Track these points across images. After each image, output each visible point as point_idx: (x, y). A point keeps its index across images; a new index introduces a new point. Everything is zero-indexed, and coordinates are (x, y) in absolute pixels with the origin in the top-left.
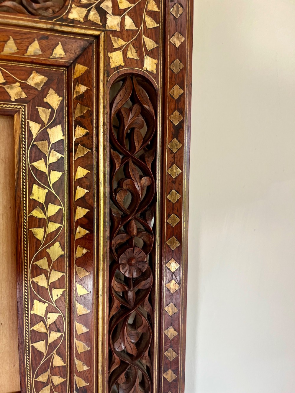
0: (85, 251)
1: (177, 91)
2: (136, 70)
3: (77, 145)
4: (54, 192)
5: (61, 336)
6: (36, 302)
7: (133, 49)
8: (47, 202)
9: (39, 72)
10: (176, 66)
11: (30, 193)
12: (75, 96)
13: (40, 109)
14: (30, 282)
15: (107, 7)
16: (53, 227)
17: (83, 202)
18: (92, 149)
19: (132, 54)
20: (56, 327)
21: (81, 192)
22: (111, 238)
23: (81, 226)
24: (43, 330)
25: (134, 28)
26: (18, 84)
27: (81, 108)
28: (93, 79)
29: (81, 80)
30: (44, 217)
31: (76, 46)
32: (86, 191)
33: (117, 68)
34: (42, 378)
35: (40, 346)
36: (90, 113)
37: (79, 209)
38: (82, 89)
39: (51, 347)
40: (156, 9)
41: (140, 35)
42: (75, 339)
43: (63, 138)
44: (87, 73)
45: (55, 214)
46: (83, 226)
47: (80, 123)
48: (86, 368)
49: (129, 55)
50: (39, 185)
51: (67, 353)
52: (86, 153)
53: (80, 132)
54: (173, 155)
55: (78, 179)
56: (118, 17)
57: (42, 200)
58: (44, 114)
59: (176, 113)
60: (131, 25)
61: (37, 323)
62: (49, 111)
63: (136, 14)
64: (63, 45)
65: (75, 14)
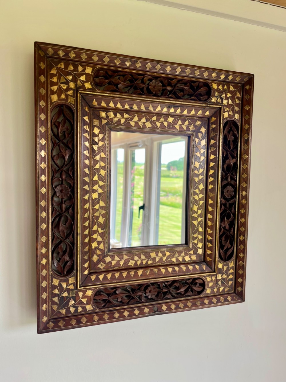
0: (213, 186)
1: (247, 127)
2: (232, 119)
3: (211, 147)
4: (202, 164)
5: (202, 220)
6: (194, 205)
7: (231, 111)
8: (199, 168)
9: (199, 120)
10: (247, 117)
11: (194, 164)
12: (211, 129)
13: (199, 134)
14: (193, 198)
15: (223, 97)
16: (201, 177)
17: (212, 168)
18: (217, 148)
19: (231, 113)
20: (200, 216)
21: (212, 164)
22: (222, 182)
24: (196, 216)
25: (232, 103)
26: (193, 125)
27: (213, 133)
28: (218, 123)
29: (214, 123)
30: (198, 173)
31: (213, 111)
32: (214, 164)
33: (226, 118)
34: (195, 236)
35: (195, 222)
36: (217, 135)
37: (211, 170)
38: (214, 126)
39: (199, 223)
40: (239, 96)
41: (234, 106)
42: (208, 221)
43: (205, 144)
44: (216, 120)
45: (201, 173)
46: (212, 177)
47: (212, 139)
48: (211, 232)
49: (230, 113)
50: (197, 161)
51: (204, 227)
52: (214, 149)
53: (212, 142)
54: (244, 150)
55: (211, 160)
56: (227, 100)
58: (200, 135)
59: (246, 135)
60: (231, 103)
61: (194, 213)
62: (201, 134)
63: (233, 98)
64: (209, 111)
65: (213, 100)
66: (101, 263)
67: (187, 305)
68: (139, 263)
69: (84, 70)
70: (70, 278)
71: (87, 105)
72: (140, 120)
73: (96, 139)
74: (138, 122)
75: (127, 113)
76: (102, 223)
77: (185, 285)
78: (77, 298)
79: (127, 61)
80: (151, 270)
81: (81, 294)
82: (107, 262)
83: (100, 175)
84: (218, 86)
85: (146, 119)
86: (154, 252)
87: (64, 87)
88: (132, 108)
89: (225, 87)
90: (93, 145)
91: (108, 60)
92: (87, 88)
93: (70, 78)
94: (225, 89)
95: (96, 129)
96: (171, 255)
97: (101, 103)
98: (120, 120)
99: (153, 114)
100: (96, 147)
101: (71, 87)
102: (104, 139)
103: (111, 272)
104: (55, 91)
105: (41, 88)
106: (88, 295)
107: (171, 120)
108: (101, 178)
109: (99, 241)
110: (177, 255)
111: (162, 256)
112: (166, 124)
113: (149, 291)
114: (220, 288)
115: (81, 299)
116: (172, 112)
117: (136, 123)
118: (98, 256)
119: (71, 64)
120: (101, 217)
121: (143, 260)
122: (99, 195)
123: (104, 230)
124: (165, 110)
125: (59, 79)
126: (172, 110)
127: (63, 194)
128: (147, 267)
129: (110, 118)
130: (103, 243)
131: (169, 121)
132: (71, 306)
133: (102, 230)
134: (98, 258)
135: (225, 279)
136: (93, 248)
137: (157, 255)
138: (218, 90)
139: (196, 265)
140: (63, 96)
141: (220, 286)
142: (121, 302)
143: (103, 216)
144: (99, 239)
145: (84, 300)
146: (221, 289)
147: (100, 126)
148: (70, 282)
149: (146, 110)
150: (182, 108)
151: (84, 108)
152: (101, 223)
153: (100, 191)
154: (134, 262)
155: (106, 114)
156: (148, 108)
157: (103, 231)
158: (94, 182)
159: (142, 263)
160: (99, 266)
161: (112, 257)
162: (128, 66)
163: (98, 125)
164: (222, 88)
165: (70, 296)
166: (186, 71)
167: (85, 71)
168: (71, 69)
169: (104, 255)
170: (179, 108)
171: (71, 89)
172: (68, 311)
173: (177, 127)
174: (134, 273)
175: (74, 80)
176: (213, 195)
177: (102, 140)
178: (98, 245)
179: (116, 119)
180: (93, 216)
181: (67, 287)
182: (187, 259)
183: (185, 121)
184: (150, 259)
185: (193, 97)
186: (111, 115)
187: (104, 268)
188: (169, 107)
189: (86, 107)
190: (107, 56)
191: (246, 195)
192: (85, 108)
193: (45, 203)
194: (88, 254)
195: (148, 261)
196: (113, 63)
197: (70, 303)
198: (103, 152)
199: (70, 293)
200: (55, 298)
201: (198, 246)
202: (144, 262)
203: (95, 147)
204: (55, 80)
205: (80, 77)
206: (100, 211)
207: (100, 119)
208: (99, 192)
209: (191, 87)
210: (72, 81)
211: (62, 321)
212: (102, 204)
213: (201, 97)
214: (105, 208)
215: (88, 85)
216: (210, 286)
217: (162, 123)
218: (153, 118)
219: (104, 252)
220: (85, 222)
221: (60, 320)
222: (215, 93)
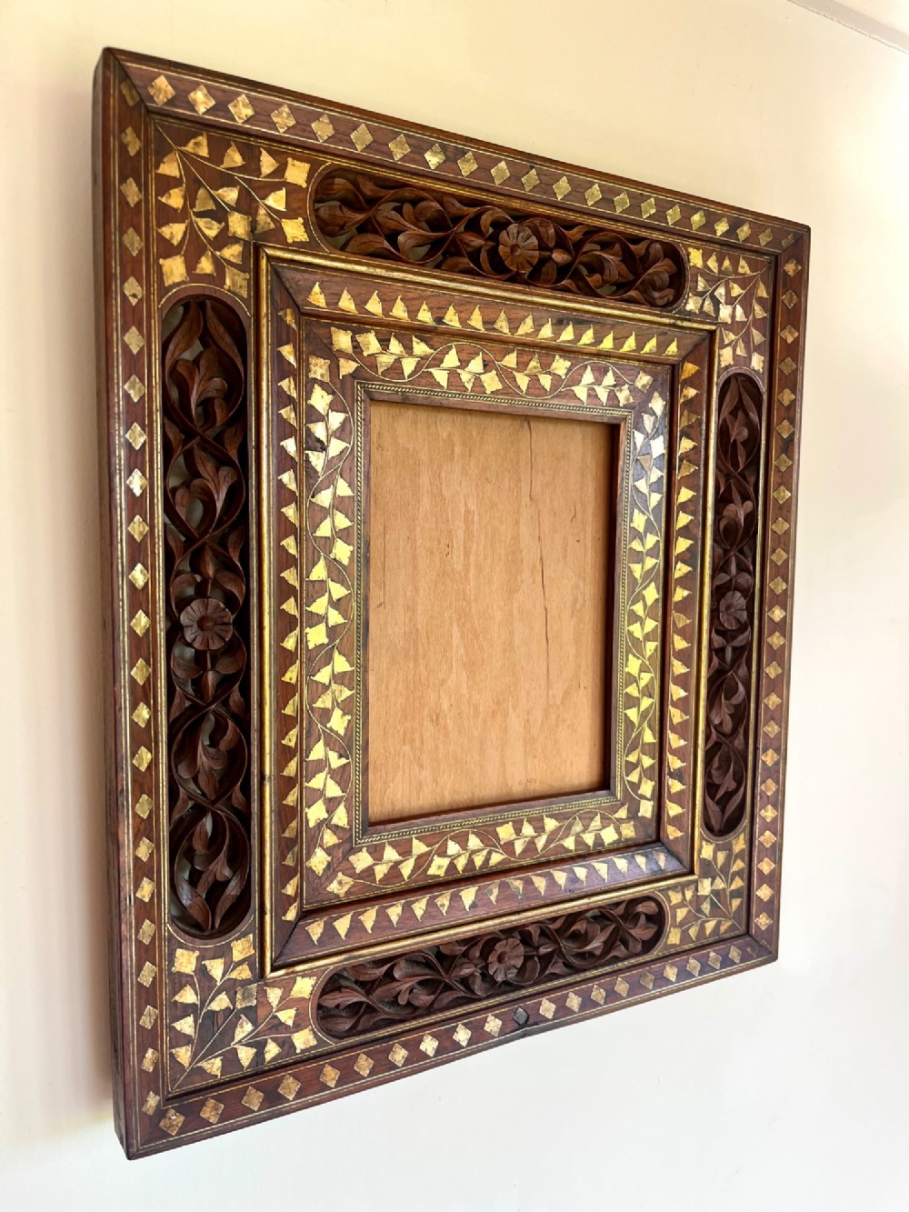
0: (686, 593)
1: (787, 397)
2: (744, 370)
3: (681, 460)
4: (652, 519)
5: (652, 704)
6: (631, 656)
7: (742, 345)
8: (646, 532)
9: (647, 372)
10: (786, 366)
11: (631, 521)
12: (681, 400)
13: (646, 417)
14: (626, 633)
15: (721, 295)
16: (649, 563)
17: (686, 532)
18: (699, 466)
19: (740, 351)
20: (647, 691)
21: (684, 519)
22: (713, 577)
23: (682, 562)
24: (636, 694)
25: (744, 319)
26: (627, 386)
27: (689, 415)
28: (704, 381)
29: (690, 382)
30: (642, 549)
31: (691, 340)
32: (690, 518)
33: (727, 367)
34: (633, 758)
35: (633, 714)
36: (699, 422)
37: (681, 540)
38: (691, 392)
39: (643, 716)
40: (765, 295)
41: (749, 328)
42: (670, 707)
43: (664, 452)
44: (698, 373)
45: (651, 548)
46: (685, 562)
47: (686, 434)
49: (738, 351)
50: (639, 510)
51: (657, 726)
52: (692, 470)
53: (686, 445)
54: (780, 475)
55: (681, 504)
56: (729, 306)
57: (641, 529)
58: (648, 422)
59: (786, 423)
60: (741, 317)
61: (631, 684)
62: (653, 418)
63: (746, 302)
64: (678, 341)
65: (692, 305)
66: (340, 874)
67: (615, 992)
68: (461, 864)
69: (280, 171)
70: (237, 939)
71: (291, 302)
72: (464, 363)
73: (319, 430)
74: (459, 371)
75: (422, 340)
76: (342, 732)
77: (607, 926)
78: (261, 1012)
79: (430, 146)
80: (504, 887)
81: (274, 995)
82: (358, 871)
83: (335, 559)
84: (706, 257)
85: (484, 361)
86: (508, 823)
87: (210, 228)
88: (439, 320)
89: (727, 263)
90: (309, 452)
91: (369, 138)
92: (290, 241)
93: (231, 195)
94: (726, 268)
95: (318, 391)
96: (561, 827)
97: (339, 296)
98: (398, 361)
99: (506, 345)
100: (318, 458)
101: (235, 233)
102: (347, 431)
103: (373, 906)
104: (175, 242)
105: (128, 229)
106: (301, 996)
107: (561, 366)
108: (336, 570)
109: (331, 799)
110: (578, 827)
111: (534, 834)
112: (546, 381)
113: (495, 959)
114: (707, 925)
115: (277, 1011)
116: (569, 342)
117: (453, 374)
118: (329, 851)
119: (235, 142)
120: (337, 713)
121: (474, 852)
122: (332, 632)
123: (348, 759)
124: (547, 332)
125: (190, 198)
126: (568, 334)
127: (206, 633)
128: (488, 874)
129: (365, 354)
130: (343, 803)
131: (557, 372)
132: (240, 1041)
133: (341, 756)
134: (329, 859)
135: (722, 893)
136: (312, 824)
137: (518, 831)
138: (705, 272)
139: (638, 854)
140: (206, 266)
141: (707, 917)
142: (409, 1004)
143: (346, 707)
144: (333, 790)
145: (287, 1016)
146: (710, 926)
147: (334, 384)
148: (237, 956)
149: (486, 330)
150: (598, 327)
151: (281, 313)
152: (337, 733)
153: (335, 618)
154: (445, 862)
155: (352, 337)
156: (494, 322)
157: (344, 761)
158: (314, 586)
159: (471, 862)
160: (334, 887)
161: (375, 851)
162: (433, 168)
163: (327, 379)
164: (716, 265)
165: (239, 1006)
166: (615, 199)
167: (283, 177)
168: (234, 162)
169: (347, 846)
170: (590, 328)
171: (235, 240)
172: (231, 1059)
173: (581, 392)
174: (451, 900)
175: (247, 206)
176: (688, 621)
177: (342, 433)
178: (328, 812)
179: (385, 360)
180: (312, 708)
181: (227, 977)
182: (609, 836)
183: (606, 372)
184: (497, 847)
185: (633, 293)
186: (371, 343)
187: (347, 893)
188: (560, 324)
189: (289, 311)
190: (363, 125)
191: (785, 617)
192: (286, 315)
193: (147, 670)
194: (296, 849)
195: (489, 854)
196: (382, 153)
197: (237, 1032)
198: (341, 477)
199: (239, 996)
200: (182, 1021)
201: (639, 792)
202: (479, 860)
203: (317, 460)
204: (175, 199)
205: (264, 197)
206: (333, 693)
207: (333, 356)
208: (331, 623)
209: (628, 257)
210: (238, 207)
211: (212, 1102)
212: (341, 664)
213: (656, 295)
214: (351, 679)
215: (294, 230)
216: (678, 920)
217: (534, 379)
218: (507, 358)
219: (348, 836)
220: (287, 734)
221: (206, 1099)
222: (697, 282)
